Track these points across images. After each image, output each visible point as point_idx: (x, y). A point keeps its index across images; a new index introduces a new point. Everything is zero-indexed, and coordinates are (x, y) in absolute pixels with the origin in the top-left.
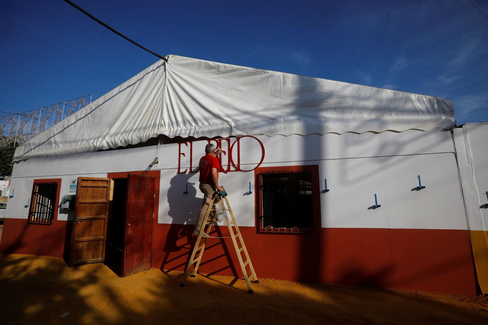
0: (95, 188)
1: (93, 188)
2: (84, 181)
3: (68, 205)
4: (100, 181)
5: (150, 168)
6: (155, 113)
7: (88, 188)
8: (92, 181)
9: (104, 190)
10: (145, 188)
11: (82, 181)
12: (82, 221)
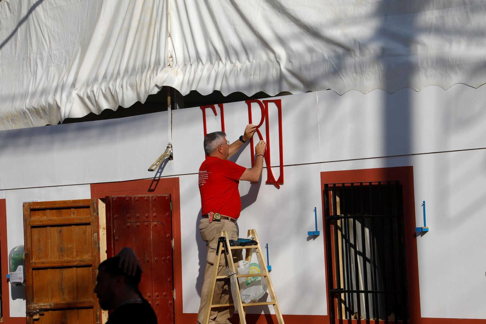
0: (64, 228)
1: (59, 228)
2: (37, 212)
3: (22, 275)
4: (72, 210)
5: (161, 173)
6: (156, 19)
7: (49, 228)
8: (54, 211)
9: (85, 233)
10: (147, 226)
11: (34, 212)
12: (43, 315)
